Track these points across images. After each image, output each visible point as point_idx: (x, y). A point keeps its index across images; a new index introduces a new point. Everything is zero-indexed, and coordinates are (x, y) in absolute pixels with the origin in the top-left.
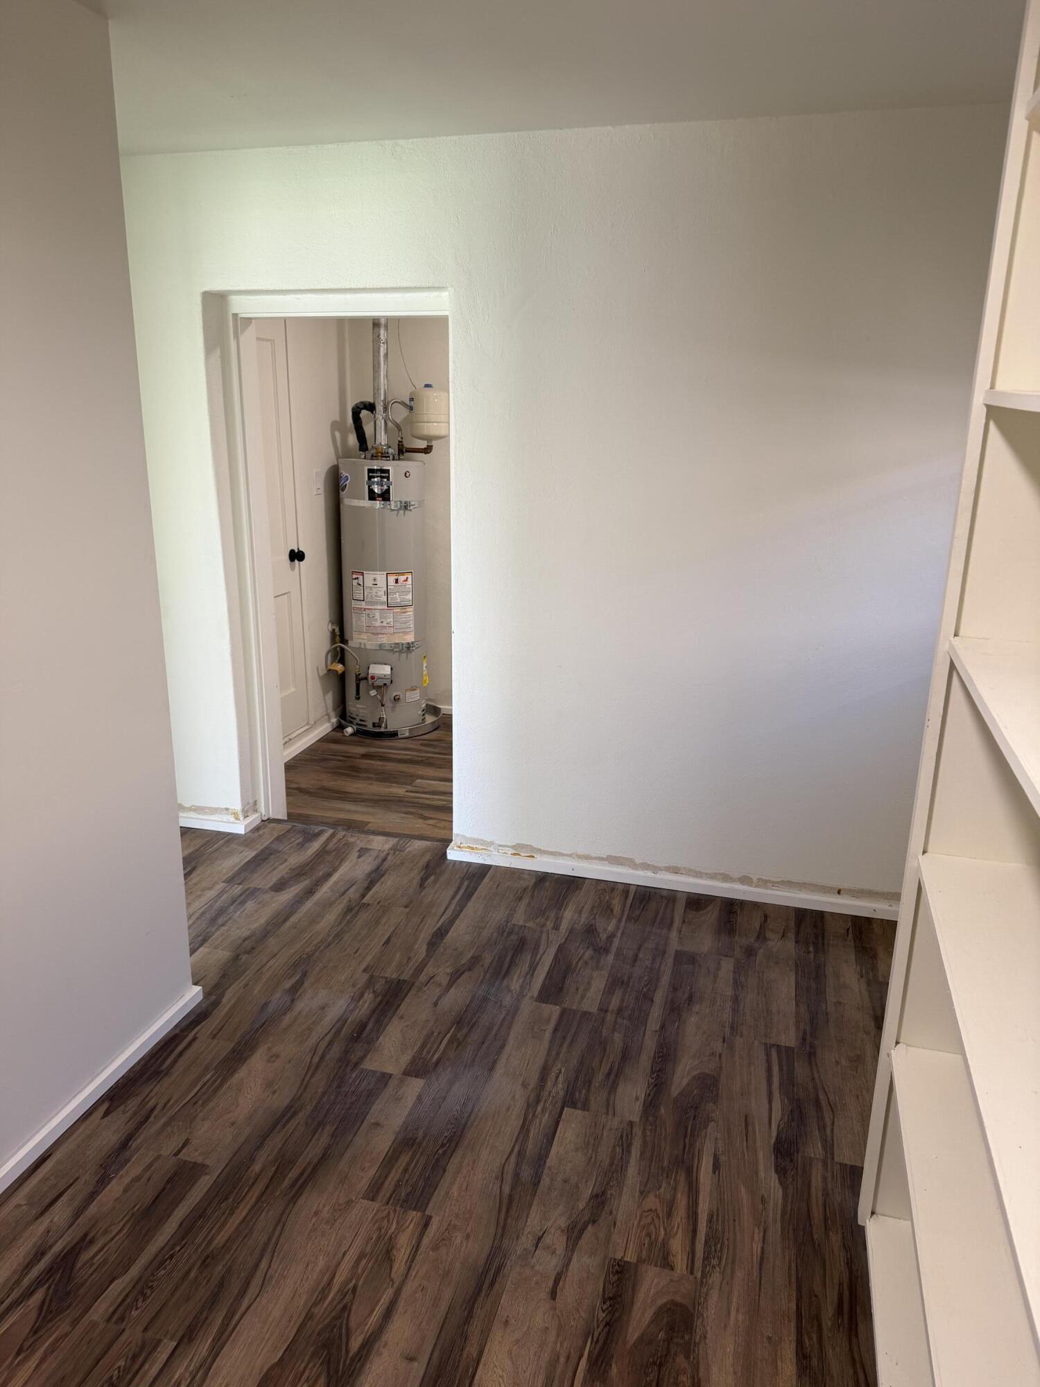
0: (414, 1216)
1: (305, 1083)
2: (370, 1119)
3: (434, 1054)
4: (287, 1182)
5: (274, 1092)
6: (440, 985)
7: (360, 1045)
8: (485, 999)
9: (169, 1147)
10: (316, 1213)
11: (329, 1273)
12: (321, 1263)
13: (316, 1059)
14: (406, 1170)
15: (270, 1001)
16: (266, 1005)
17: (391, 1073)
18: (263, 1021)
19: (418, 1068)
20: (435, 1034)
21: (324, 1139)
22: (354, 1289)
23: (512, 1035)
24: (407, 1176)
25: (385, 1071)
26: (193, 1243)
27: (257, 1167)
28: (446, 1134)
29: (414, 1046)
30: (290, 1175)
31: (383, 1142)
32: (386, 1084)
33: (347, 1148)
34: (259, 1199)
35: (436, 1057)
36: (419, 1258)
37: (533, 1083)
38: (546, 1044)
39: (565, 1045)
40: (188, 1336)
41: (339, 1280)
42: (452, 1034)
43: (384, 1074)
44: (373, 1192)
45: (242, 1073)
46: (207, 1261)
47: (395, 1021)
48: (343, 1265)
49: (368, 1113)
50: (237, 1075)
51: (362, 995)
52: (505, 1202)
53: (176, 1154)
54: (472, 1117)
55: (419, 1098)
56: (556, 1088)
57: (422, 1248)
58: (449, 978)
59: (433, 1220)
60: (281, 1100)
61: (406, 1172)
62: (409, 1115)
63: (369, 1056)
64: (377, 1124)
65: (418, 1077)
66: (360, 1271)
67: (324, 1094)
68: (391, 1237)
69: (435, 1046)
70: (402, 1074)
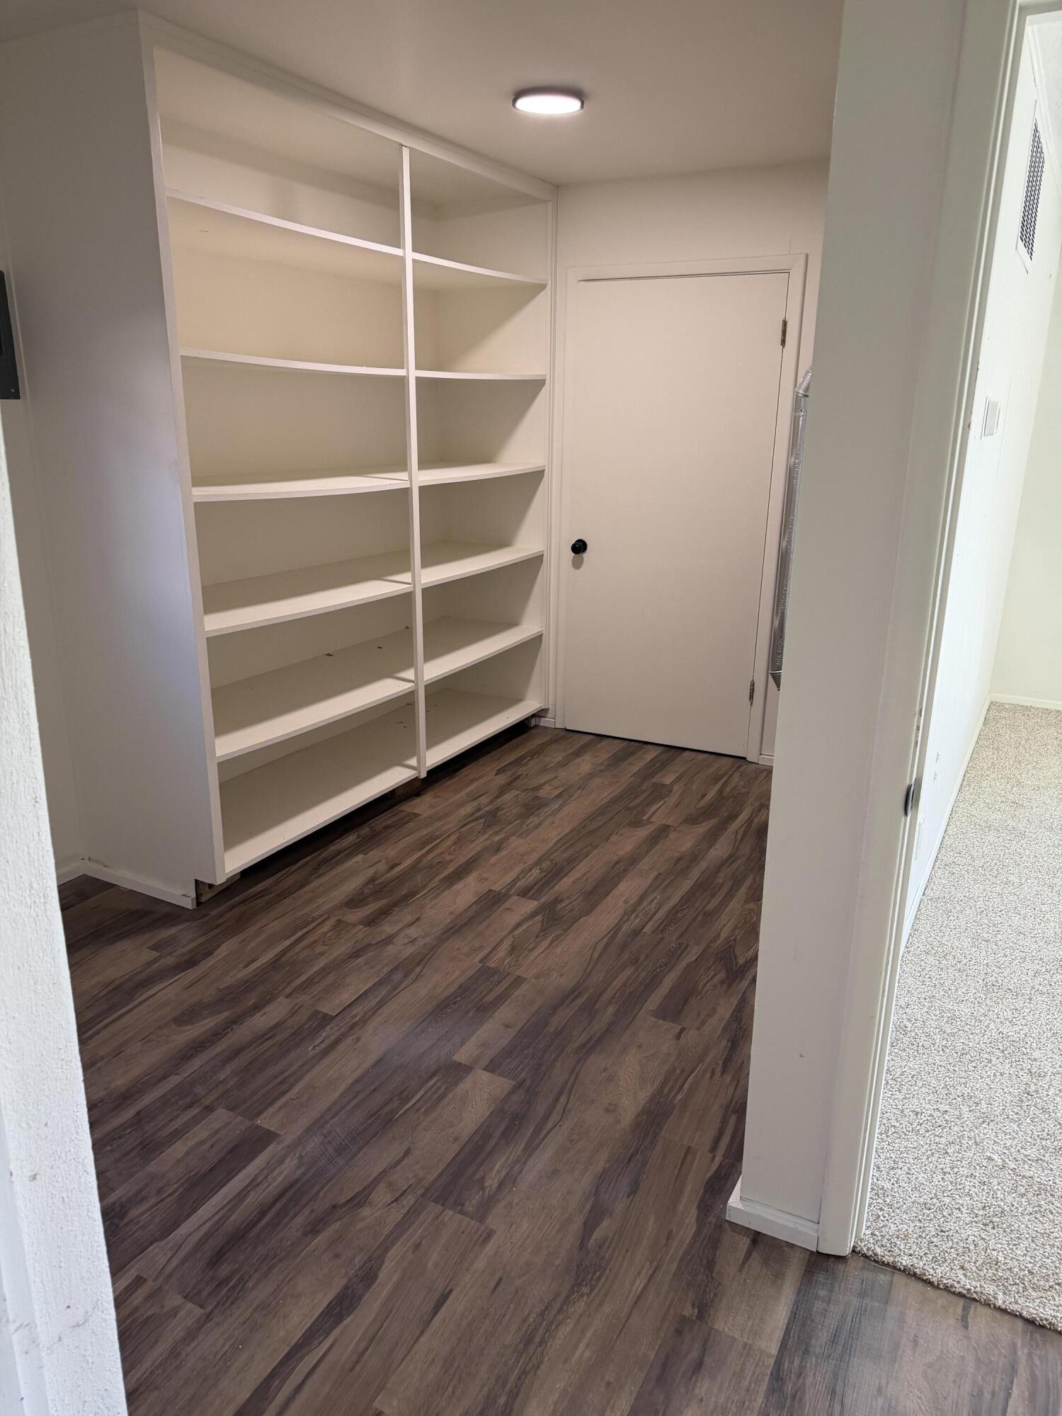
0: (492, 964)
1: (574, 1075)
2: (512, 1033)
3: (432, 1087)
4: (586, 996)
5: (605, 1070)
6: (390, 1185)
7: (512, 1110)
8: (340, 1151)
9: (691, 1036)
10: (562, 975)
11: (554, 945)
12: (559, 950)
13: (563, 1099)
14: (491, 990)
15: (628, 1197)
16: (633, 1191)
17: (485, 1072)
18: (632, 1164)
19: (455, 1072)
20: (423, 1110)
21: (555, 1023)
22: (537, 937)
23: (336, 1095)
24: (490, 987)
25: (490, 1074)
26: (648, 972)
27: (611, 1010)
28: (449, 1010)
29: (452, 1098)
30: (584, 1000)
31: (505, 1013)
32: (492, 1061)
33: (536, 1012)
34: (606, 989)
35: (432, 1082)
36: (493, 945)
37: (349, 1040)
38: (307, 1078)
39: (287, 1074)
40: (636, 933)
41: (546, 943)
42: (404, 1106)
43: (492, 1071)
44: (518, 981)
45: (644, 1096)
46: (635, 961)
47: (465, 1136)
48: (542, 949)
49: (514, 1037)
50: (648, 1094)
51: (501, 1185)
52: (423, 963)
53: (682, 1030)
54: (421, 1020)
55: (463, 1043)
56: (329, 1033)
57: (490, 949)
58: (371, 1197)
59: (478, 960)
60: (596, 1062)
61: (491, 989)
62: (477, 1030)
63: (505, 1094)
64: (507, 1026)
65: (459, 1063)
66: (533, 944)
67: (555, 1060)
68: (510, 956)
69: (429, 1094)
70: (474, 1068)
